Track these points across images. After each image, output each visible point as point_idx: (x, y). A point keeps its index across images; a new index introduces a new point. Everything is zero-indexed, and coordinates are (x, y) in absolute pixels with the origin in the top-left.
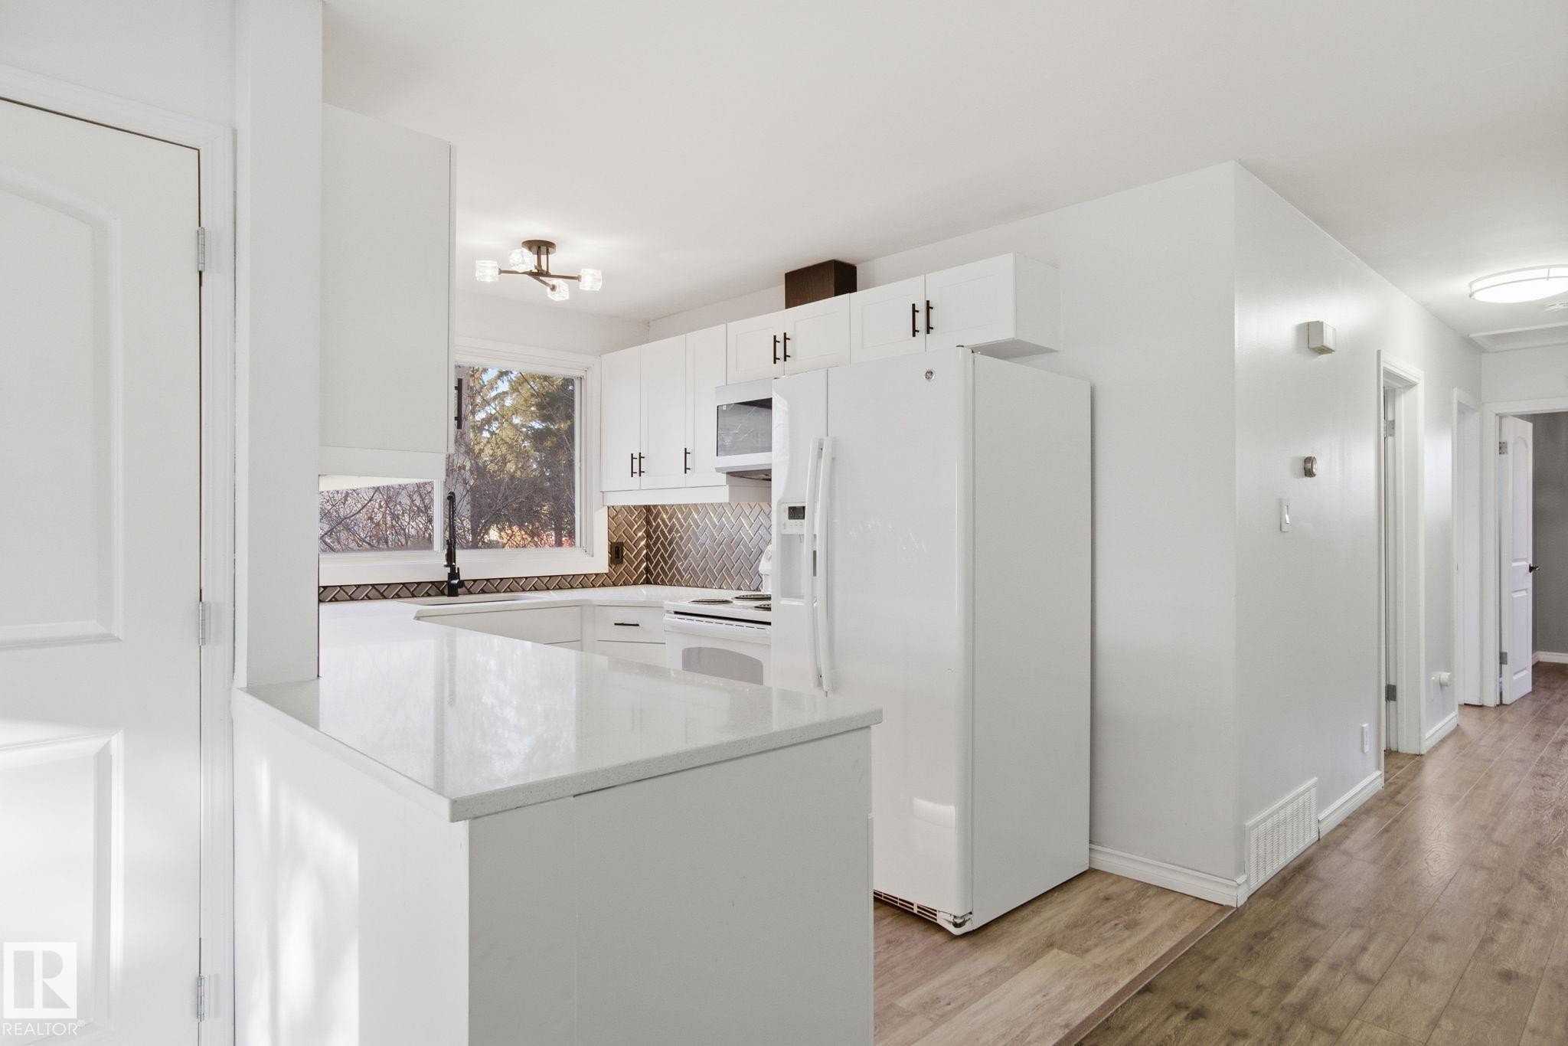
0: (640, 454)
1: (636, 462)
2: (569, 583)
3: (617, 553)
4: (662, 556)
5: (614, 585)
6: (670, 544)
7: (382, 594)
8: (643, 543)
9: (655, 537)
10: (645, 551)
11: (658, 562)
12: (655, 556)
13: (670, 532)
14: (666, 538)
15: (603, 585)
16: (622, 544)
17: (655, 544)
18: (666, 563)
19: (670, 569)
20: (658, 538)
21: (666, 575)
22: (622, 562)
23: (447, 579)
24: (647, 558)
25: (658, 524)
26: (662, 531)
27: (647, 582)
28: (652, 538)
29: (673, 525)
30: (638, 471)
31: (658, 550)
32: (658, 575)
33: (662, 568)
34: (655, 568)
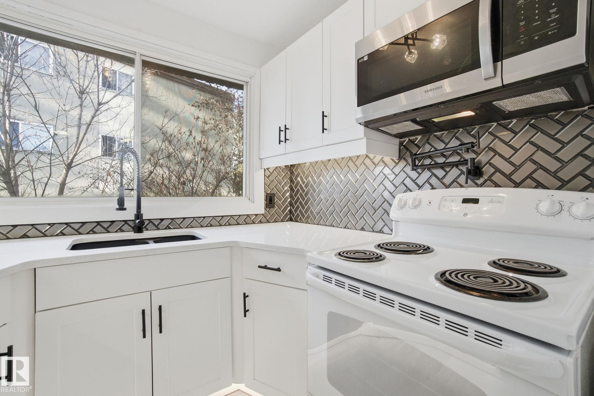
0: (285, 126)
1: (283, 134)
2: (236, 221)
3: (270, 201)
4: (301, 203)
5: (268, 222)
6: (306, 195)
7: (76, 230)
8: (288, 194)
9: (296, 190)
10: (289, 200)
11: (298, 207)
12: (296, 203)
13: (306, 186)
14: (304, 191)
15: (261, 222)
16: (274, 195)
17: (296, 195)
18: (303, 208)
19: (306, 212)
20: (298, 191)
21: (303, 216)
22: (274, 207)
23: (133, 219)
24: (291, 204)
25: (298, 181)
26: (301, 186)
27: (291, 220)
28: (293, 191)
29: (309, 182)
30: (284, 140)
31: (298, 199)
32: (298, 215)
33: (300, 211)
34: (296, 211)
